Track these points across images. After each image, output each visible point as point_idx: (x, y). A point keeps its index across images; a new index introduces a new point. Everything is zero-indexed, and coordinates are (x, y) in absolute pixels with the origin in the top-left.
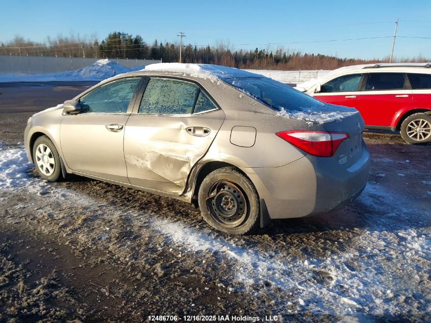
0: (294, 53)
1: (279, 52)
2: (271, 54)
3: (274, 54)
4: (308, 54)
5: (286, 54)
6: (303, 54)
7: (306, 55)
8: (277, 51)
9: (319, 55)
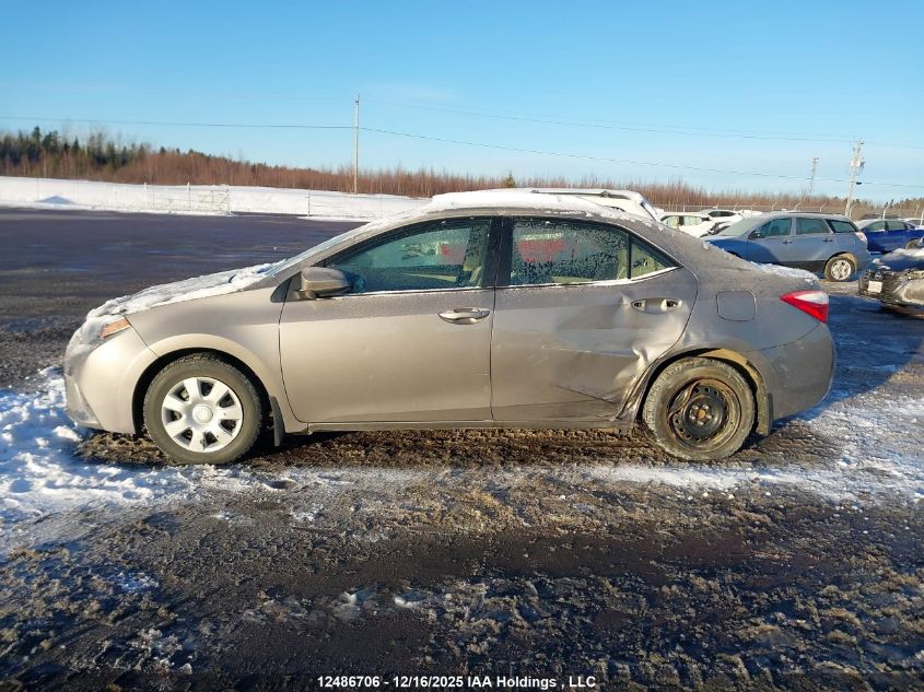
0: (133, 145)
1: (96, 141)
2: (76, 143)
3: (83, 144)
4: (166, 148)
5: (116, 147)
6: (157, 148)
7: (163, 150)
8: (92, 138)
9: (191, 151)
